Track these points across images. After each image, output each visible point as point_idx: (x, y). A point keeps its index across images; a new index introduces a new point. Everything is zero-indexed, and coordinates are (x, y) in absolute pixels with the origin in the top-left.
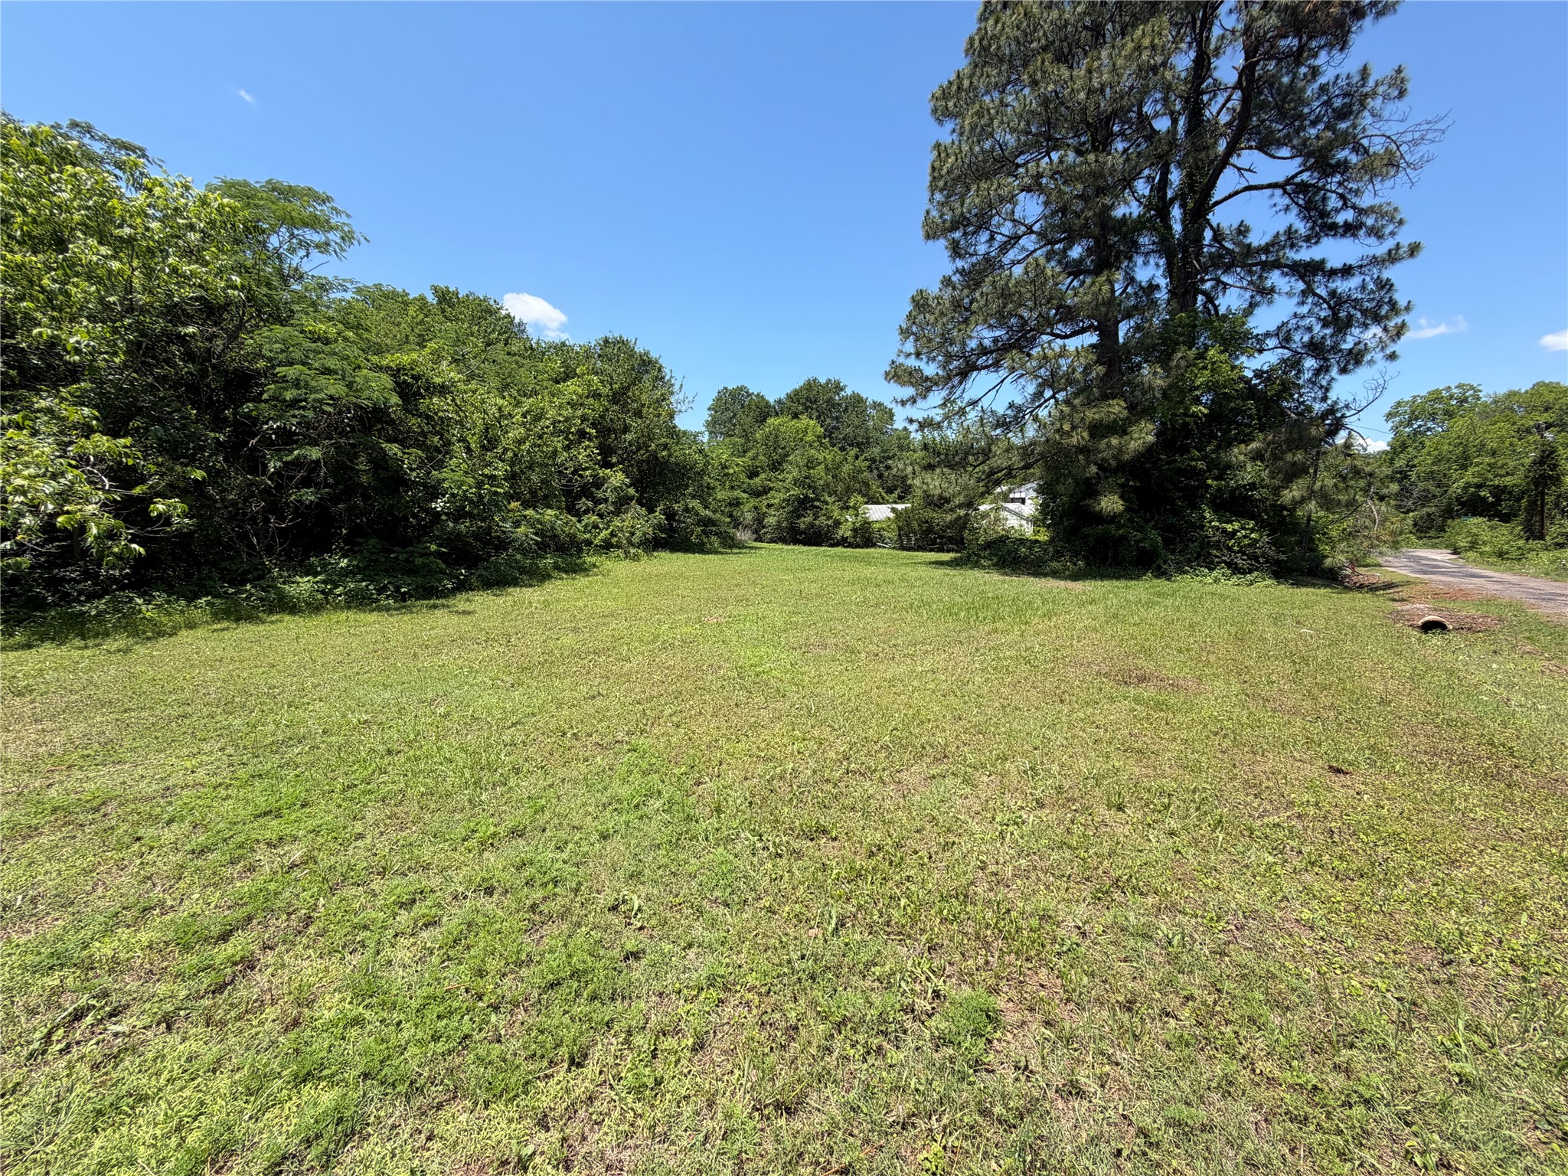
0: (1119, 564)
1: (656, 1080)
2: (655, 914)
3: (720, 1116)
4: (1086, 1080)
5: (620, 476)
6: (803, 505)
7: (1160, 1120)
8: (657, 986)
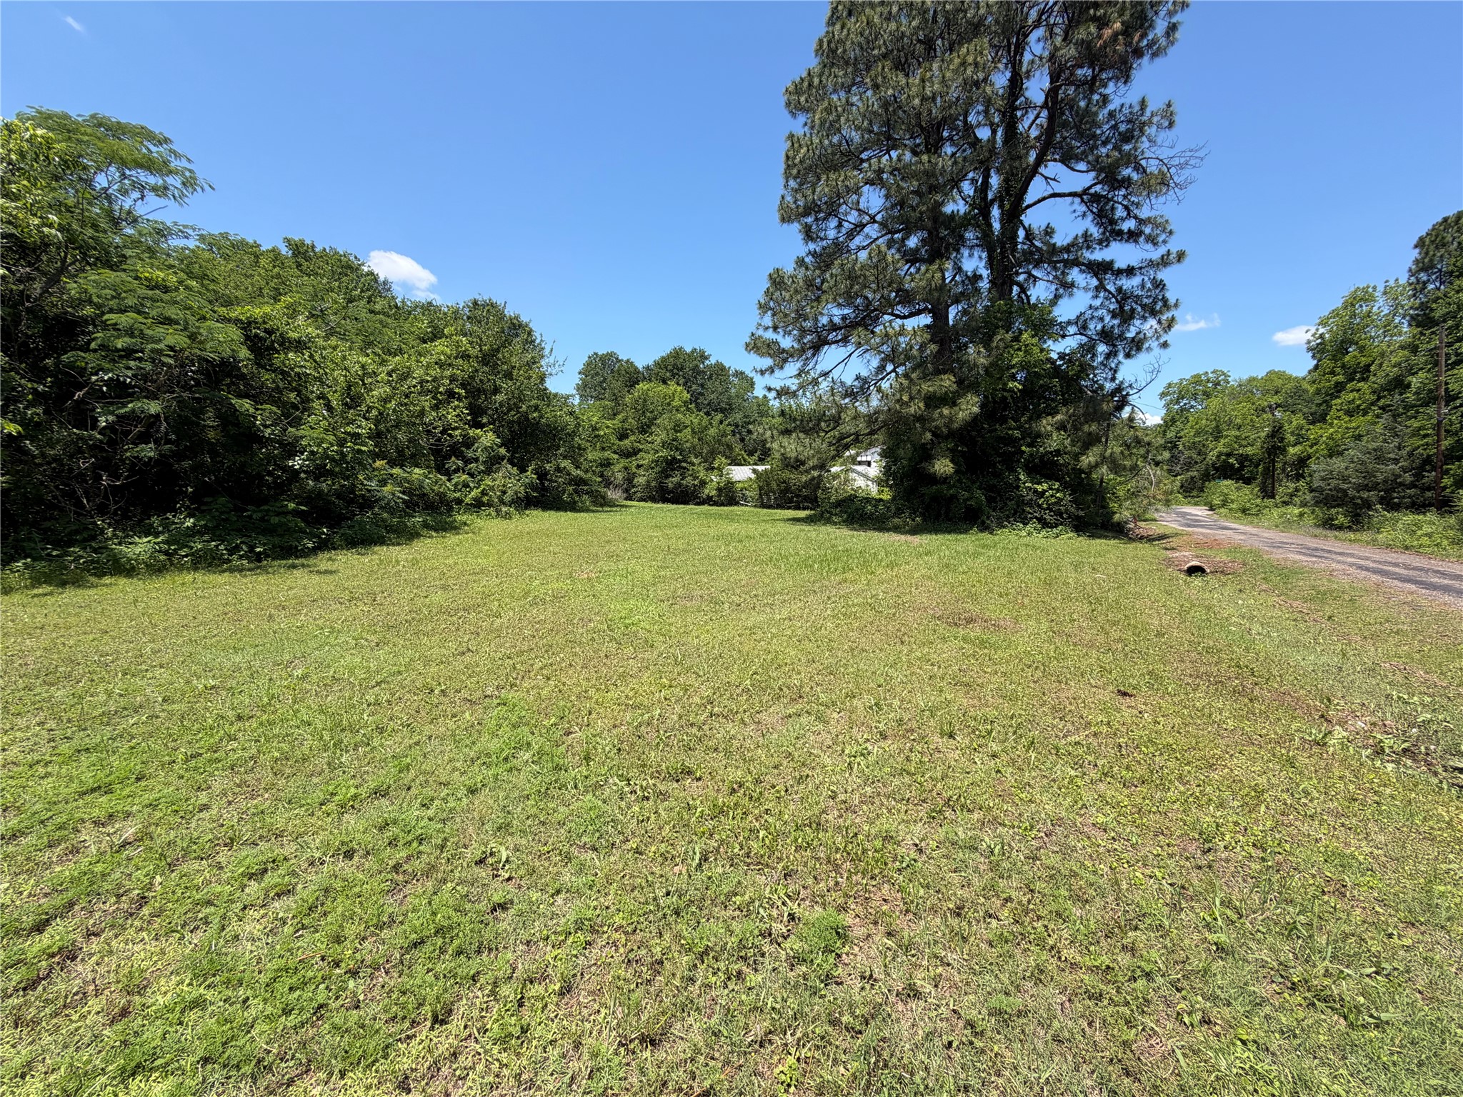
0: (950, 520)
1: (522, 1028)
2: (523, 864)
3: (586, 1057)
4: (922, 983)
5: (491, 436)
6: (670, 466)
7: (984, 1011)
8: (525, 936)
